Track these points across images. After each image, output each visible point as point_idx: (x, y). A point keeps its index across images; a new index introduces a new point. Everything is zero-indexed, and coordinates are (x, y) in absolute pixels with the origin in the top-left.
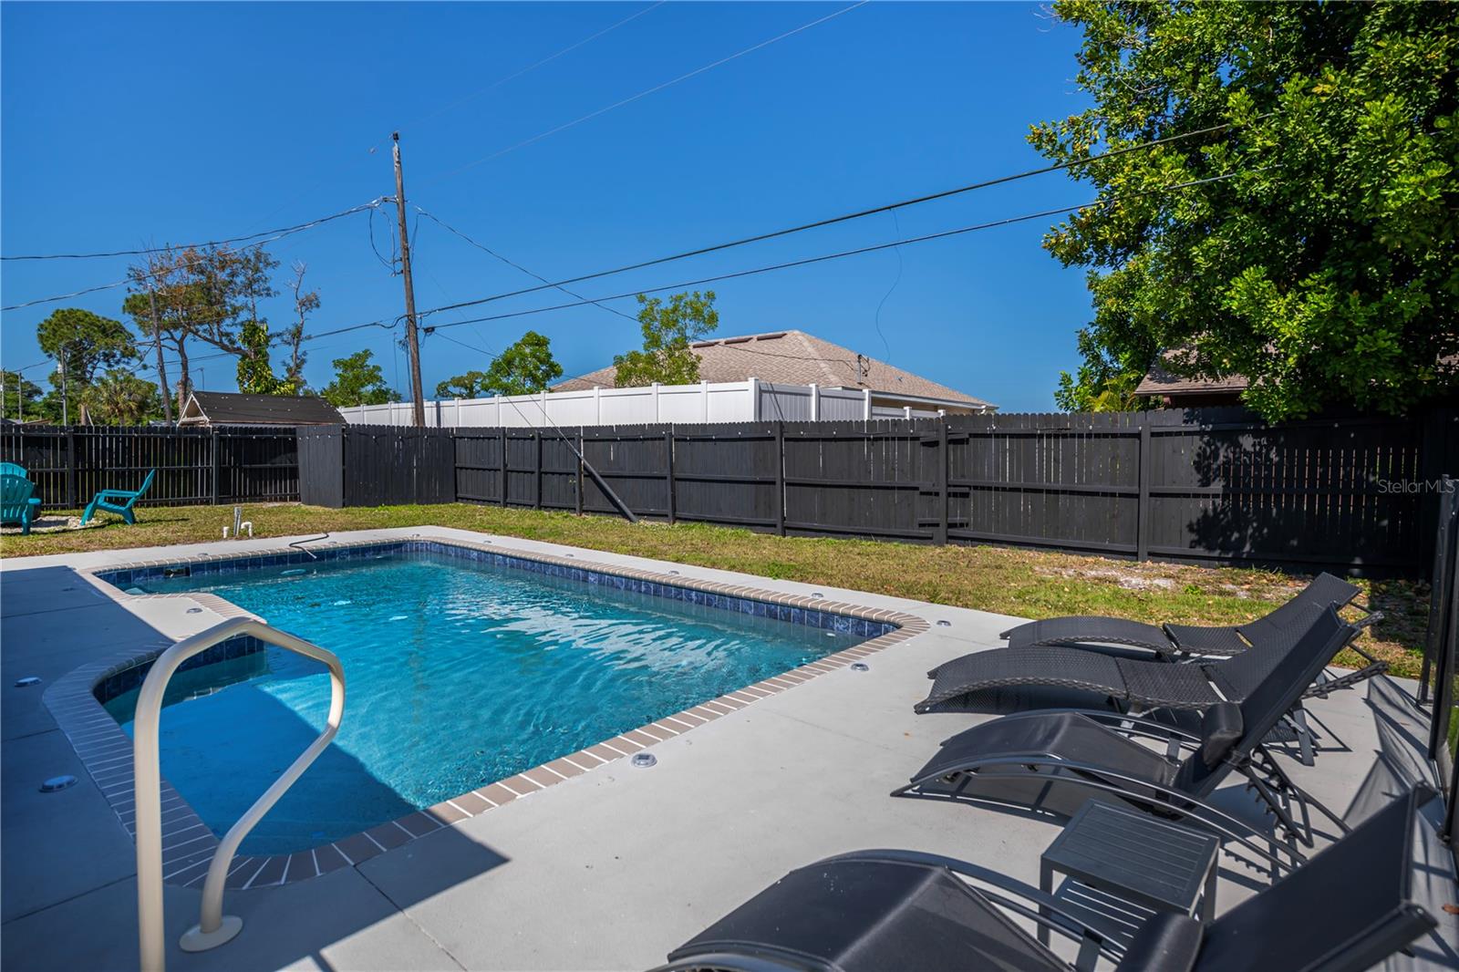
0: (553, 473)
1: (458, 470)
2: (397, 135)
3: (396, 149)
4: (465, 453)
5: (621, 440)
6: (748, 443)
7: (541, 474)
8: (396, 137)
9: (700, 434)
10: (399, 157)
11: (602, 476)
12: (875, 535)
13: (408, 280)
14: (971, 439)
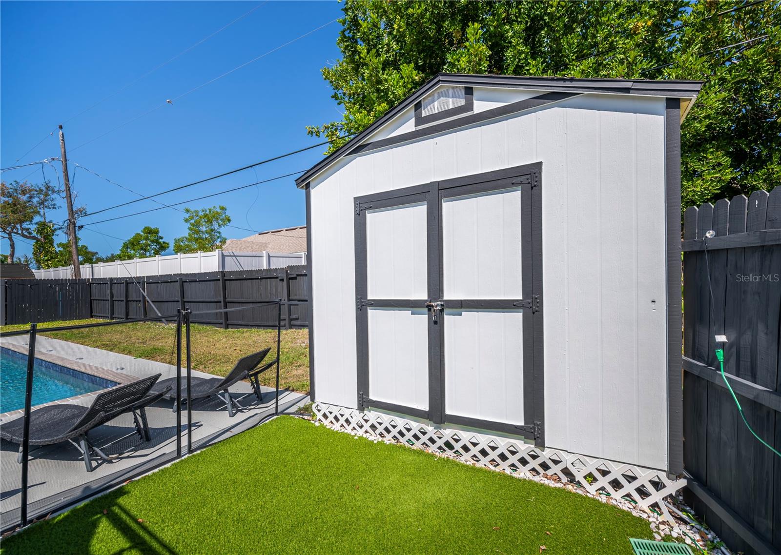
0: (133, 301)
1: (92, 301)
2: (61, 126)
3: (61, 133)
4: (96, 293)
5: (161, 283)
6: (212, 282)
7: (127, 302)
8: (61, 127)
9: (193, 279)
10: (63, 137)
11: (152, 302)
12: (263, 326)
13: (69, 201)
14: (298, 277)
